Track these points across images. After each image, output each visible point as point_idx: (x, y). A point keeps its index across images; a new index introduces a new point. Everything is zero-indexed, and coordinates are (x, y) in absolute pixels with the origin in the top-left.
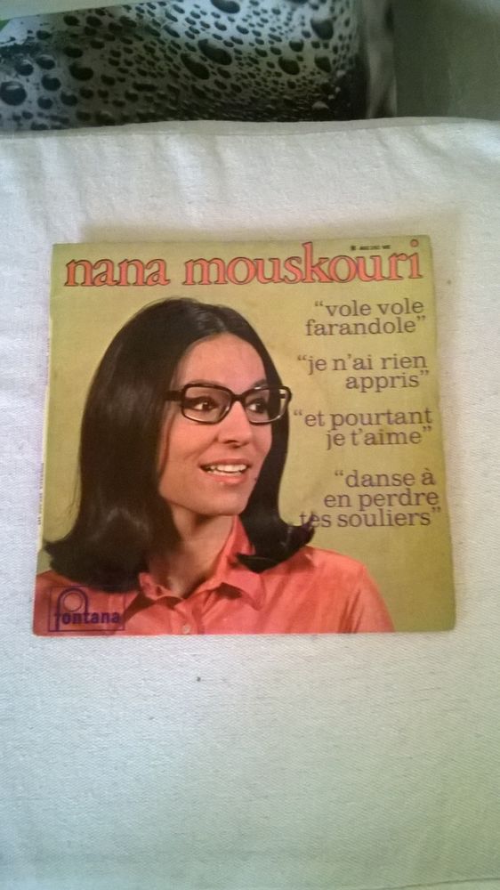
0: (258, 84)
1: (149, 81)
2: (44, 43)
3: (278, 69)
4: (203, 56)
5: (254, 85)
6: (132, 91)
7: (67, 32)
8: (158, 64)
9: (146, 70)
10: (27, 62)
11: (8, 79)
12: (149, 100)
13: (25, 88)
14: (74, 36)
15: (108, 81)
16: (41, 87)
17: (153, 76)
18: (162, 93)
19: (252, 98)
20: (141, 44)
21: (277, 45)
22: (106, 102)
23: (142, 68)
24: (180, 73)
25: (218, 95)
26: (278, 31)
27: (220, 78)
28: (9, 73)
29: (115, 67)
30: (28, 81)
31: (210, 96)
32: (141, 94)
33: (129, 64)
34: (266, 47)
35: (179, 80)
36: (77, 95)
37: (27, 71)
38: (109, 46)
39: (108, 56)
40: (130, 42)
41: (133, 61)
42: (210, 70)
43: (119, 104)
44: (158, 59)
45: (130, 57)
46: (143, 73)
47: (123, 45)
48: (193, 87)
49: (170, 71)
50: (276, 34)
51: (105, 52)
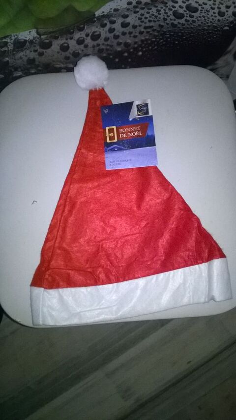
0: (205, 19)
1: (151, 24)
2: (115, 13)
4: (186, 10)
5: (203, 20)
6: (142, 30)
8: (159, 16)
9: (153, 20)
10: (105, 22)
11: (96, 30)
12: (148, 32)
13: (102, 34)
15: (134, 27)
16: (107, 32)
17: (154, 21)
18: (155, 28)
19: (199, 25)
20: (156, 8)
22: (130, 36)
23: (151, 19)
24: (168, 19)
25: (183, 25)
27: (189, 18)
28: (97, 27)
29: (140, 21)
30: (103, 30)
31: (179, 26)
32: (145, 31)
33: (146, 18)
35: (166, 22)
37: (103, 26)
38: (141, 12)
40: (151, 9)
41: (148, 17)
42: (186, 15)
43: (135, 37)
44: (160, 14)
45: (148, 16)
46: (150, 21)
47: (147, 10)
49: (164, 19)
51: (138, 15)
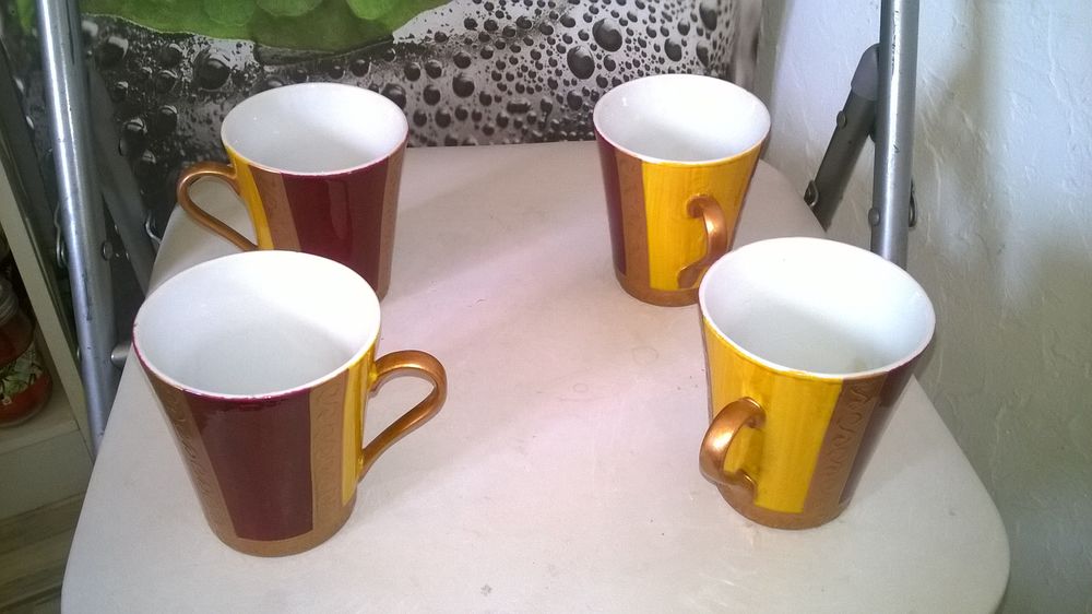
2: (439, 46)
3: (663, 54)
7: (463, 36)
14: (468, 42)
21: (668, 25)
26: (671, 9)
34: (656, 27)
36: (452, 114)
39: (493, 68)
48: (570, 96)
50: (669, 12)
51: (491, 63)
